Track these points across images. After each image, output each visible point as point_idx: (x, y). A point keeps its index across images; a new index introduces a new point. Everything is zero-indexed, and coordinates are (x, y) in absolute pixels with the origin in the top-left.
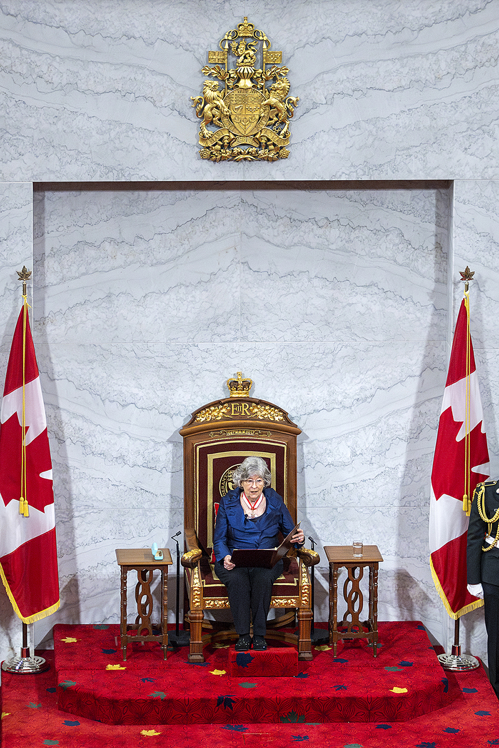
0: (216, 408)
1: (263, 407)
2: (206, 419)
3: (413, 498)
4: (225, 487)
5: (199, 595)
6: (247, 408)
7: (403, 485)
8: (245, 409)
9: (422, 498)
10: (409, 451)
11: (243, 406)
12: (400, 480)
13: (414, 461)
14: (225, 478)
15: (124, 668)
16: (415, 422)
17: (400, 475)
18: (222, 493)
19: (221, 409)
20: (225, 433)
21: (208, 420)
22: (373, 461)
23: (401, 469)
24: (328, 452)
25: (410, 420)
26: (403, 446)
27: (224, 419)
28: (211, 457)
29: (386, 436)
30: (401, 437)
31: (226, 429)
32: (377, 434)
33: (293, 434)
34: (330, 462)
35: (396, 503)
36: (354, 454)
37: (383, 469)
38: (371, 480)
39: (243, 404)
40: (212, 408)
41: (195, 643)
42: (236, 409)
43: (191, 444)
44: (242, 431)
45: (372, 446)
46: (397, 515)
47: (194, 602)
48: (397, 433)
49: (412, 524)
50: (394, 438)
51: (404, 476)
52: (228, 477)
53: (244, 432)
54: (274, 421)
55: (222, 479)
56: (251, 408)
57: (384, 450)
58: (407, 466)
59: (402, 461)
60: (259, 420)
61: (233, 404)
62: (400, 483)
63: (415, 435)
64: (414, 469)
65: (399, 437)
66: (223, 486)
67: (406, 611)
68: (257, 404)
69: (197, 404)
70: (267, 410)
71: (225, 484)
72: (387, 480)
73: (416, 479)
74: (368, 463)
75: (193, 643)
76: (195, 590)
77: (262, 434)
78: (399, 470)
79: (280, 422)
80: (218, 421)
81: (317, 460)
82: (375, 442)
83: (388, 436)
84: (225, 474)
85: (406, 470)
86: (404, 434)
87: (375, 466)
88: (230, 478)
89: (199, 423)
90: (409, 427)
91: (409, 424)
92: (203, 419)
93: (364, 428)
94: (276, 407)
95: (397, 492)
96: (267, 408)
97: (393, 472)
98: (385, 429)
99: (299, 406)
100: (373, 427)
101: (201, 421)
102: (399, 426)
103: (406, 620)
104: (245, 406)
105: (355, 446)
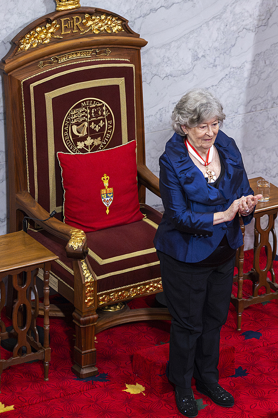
0: (43, 28)
1: (98, 17)
2: (32, 45)
3: (260, 101)
4: (68, 132)
5: (92, 291)
6: (79, 23)
7: (250, 86)
8: (78, 24)
9: (269, 99)
10: (258, 42)
11: (75, 20)
12: (246, 80)
13: (263, 54)
14: (68, 120)
15: (11, 408)
16: (265, 5)
17: (246, 74)
18: (65, 142)
19: (50, 28)
20: (57, 59)
21: (35, 46)
22: (216, 63)
23: (248, 66)
24: (166, 60)
25: (259, 4)
26: (251, 36)
27: (54, 41)
28: (50, 96)
29: (232, 29)
30: (248, 27)
31: (58, 54)
32: (222, 28)
33: (137, 46)
34: (169, 72)
35: (241, 110)
36: (196, 58)
37: (227, 71)
38: (214, 87)
39: (75, 17)
40: (38, 29)
41: (88, 353)
42: (67, 25)
43: (17, 83)
44: (76, 54)
45: (216, 44)
46: (241, 124)
47: (86, 301)
48: (244, 23)
49: (258, 133)
50: (240, 29)
51: (252, 74)
52: (71, 119)
53: (79, 55)
54: (112, 34)
55: (65, 123)
56: (84, 21)
57: (229, 46)
58: (255, 62)
59: (249, 57)
60: (95, 35)
61: (62, 20)
62: (246, 85)
63: (264, 21)
64: (262, 64)
65: (245, 27)
66: (66, 131)
67: (248, 238)
68: (91, 14)
69: (12, 26)
70: (103, 20)
71: (68, 129)
72: (232, 84)
73: (263, 76)
74: (211, 66)
75: (86, 353)
76: (88, 287)
77: (100, 53)
78: (245, 69)
79: (119, 33)
80: (46, 45)
81: (154, 72)
82: (219, 38)
83: (235, 28)
84: (68, 115)
85: (253, 68)
86: (251, 22)
87: (219, 68)
88: (74, 119)
89: (24, 53)
90: (257, 13)
91: (257, 9)
92: (28, 46)
93: (207, 23)
94: (113, 15)
95: (242, 96)
96: (103, 17)
97: (238, 73)
98: (230, 20)
99: (133, 7)
100: (218, 20)
101: (27, 48)
102: (246, 14)
103: (249, 248)
104: (78, 19)
105: (196, 47)
